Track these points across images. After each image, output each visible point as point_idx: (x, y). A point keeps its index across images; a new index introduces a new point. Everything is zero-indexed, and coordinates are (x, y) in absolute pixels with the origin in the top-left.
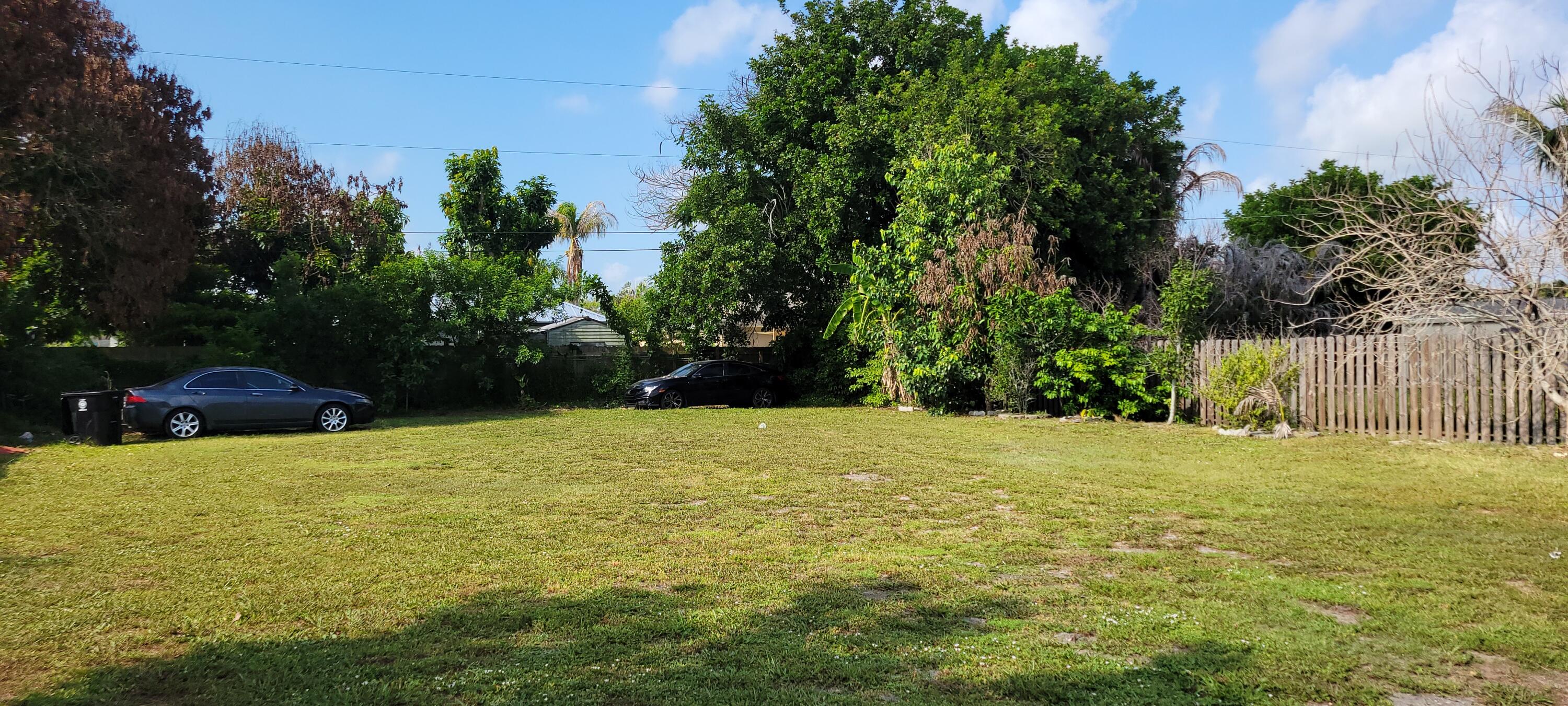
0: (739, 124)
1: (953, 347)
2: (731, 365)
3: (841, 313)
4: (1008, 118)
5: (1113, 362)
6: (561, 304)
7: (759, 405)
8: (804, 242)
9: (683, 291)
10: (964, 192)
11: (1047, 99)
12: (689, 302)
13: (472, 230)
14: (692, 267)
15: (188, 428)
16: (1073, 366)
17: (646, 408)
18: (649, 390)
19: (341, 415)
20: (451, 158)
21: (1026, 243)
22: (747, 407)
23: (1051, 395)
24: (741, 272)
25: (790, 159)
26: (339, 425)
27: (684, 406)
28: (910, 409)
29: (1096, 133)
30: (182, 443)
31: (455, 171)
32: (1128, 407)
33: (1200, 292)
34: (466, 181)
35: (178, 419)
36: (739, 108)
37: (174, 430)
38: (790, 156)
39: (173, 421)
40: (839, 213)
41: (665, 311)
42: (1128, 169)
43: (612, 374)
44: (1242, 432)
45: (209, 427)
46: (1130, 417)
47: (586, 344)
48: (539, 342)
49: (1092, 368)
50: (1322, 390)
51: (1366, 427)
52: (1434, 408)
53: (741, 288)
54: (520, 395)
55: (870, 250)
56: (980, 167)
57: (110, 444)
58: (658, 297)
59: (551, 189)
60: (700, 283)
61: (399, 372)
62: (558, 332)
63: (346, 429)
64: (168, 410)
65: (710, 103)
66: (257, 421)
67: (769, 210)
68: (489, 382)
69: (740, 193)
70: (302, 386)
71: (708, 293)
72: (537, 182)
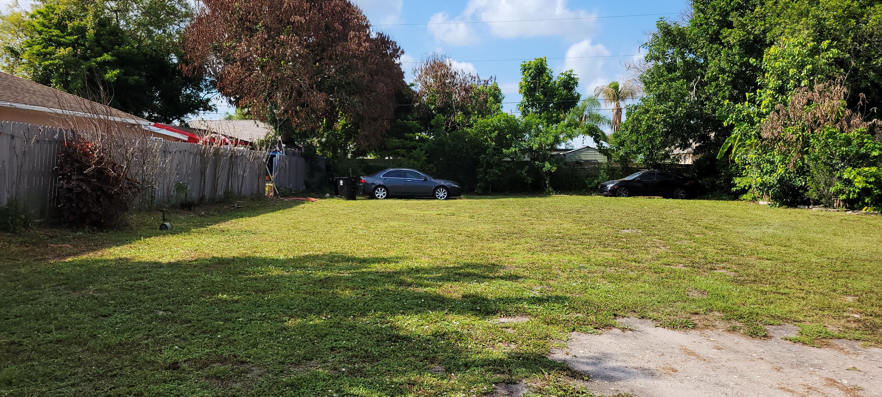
0: (681, 33)
1: (786, 165)
2: (661, 174)
3: (727, 143)
6: (571, 139)
7: (676, 198)
8: (716, 101)
9: (632, 132)
10: (801, 66)
13: (532, 101)
15: (382, 194)
16: (853, 179)
17: (606, 196)
18: (610, 186)
19: (445, 192)
20: (524, 64)
21: (839, 98)
23: (842, 197)
24: (664, 120)
26: (444, 197)
27: (629, 196)
28: (766, 203)
30: (379, 200)
31: (525, 70)
34: (529, 75)
35: (378, 190)
36: (685, 24)
37: (377, 195)
38: (704, 51)
39: (376, 191)
43: (597, 177)
45: (390, 195)
47: (587, 161)
49: (872, 180)
53: (664, 130)
54: (546, 187)
55: (737, 106)
56: (815, 50)
57: (350, 200)
59: (575, 77)
60: (641, 127)
61: (486, 174)
62: (572, 154)
63: (446, 199)
64: (374, 186)
65: (662, 22)
66: (408, 193)
67: (695, 82)
68: (530, 180)
69: (678, 74)
70: (429, 178)
71: (644, 133)
72: (568, 73)
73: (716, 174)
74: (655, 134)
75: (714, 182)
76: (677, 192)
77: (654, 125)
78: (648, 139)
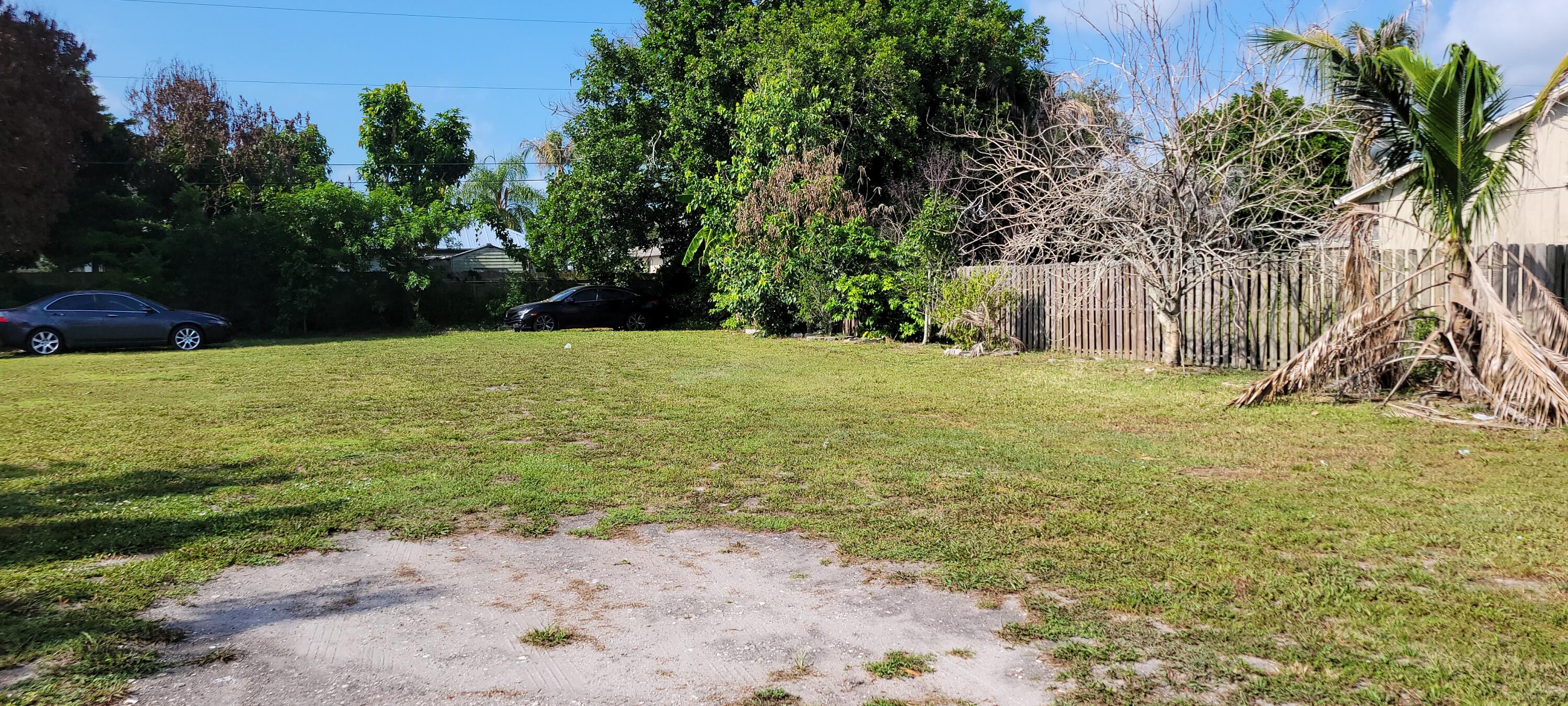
0: (631, 58)
2: (605, 290)
3: (697, 240)
6: (456, 230)
7: (633, 328)
9: (555, 220)
10: (784, 125)
12: (559, 230)
13: (384, 162)
15: (48, 345)
16: (847, 291)
17: (517, 330)
18: (523, 313)
19: (195, 335)
20: (365, 92)
21: (833, 172)
23: (840, 318)
24: (604, 201)
26: (193, 344)
27: (556, 328)
28: (753, 331)
29: (950, 64)
30: (44, 358)
31: (368, 104)
32: (908, 330)
34: (378, 114)
35: (39, 338)
36: (636, 44)
37: (36, 347)
38: (663, 89)
39: (34, 340)
42: (985, 99)
43: (505, 298)
44: (958, 351)
45: (68, 345)
46: (908, 338)
47: (487, 271)
48: (441, 268)
49: (872, 292)
51: (1095, 348)
53: (604, 217)
54: (415, 318)
55: (703, 180)
56: (802, 101)
59: (464, 121)
60: (569, 212)
61: (294, 297)
62: (460, 259)
63: (198, 348)
64: (27, 329)
65: (600, 38)
66: (113, 340)
67: (654, 140)
68: (382, 306)
69: (628, 125)
70: (157, 309)
71: (574, 222)
72: (450, 115)
74: (590, 224)
76: (631, 320)
77: (589, 209)
78: (580, 232)
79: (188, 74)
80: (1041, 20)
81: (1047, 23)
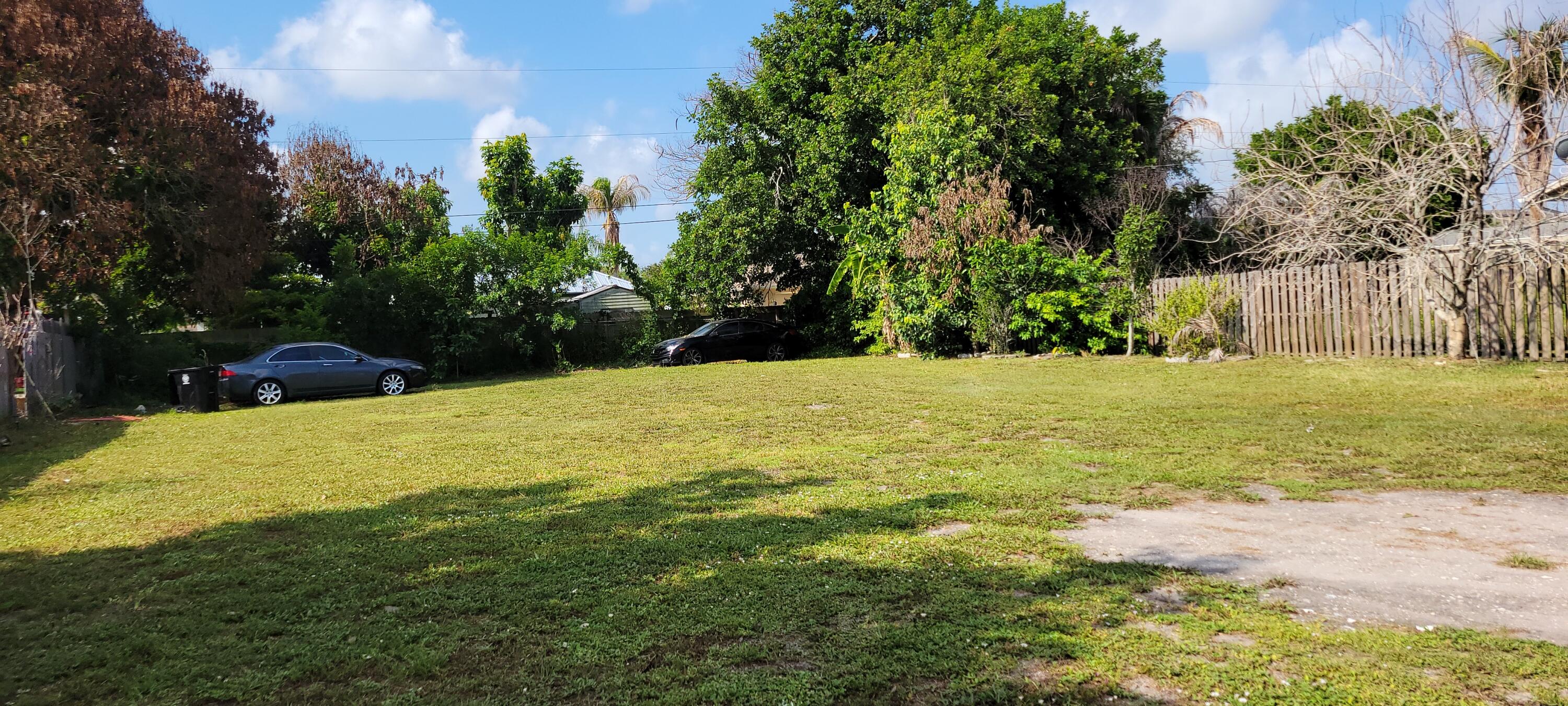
0: (746, 100)
1: (940, 297)
2: (745, 323)
3: (842, 270)
4: (990, 80)
5: (1081, 302)
6: (590, 274)
7: (772, 359)
8: (810, 206)
9: (697, 257)
10: (945, 153)
11: (1028, 59)
12: (703, 268)
13: (508, 211)
14: (704, 236)
15: (272, 396)
16: (1041, 308)
17: (668, 365)
18: (671, 349)
19: (399, 381)
20: (486, 145)
21: (1001, 197)
22: (761, 360)
23: (1025, 336)
24: (748, 238)
25: (793, 129)
26: (398, 389)
27: (703, 362)
28: (908, 355)
29: (1077, 88)
30: (268, 408)
31: (490, 158)
32: (1097, 344)
33: (1148, 235)
34: (500, 166)
35: (264, 389)
36: (747, 85)
37: (261, 398)
38: (790, 127)
39: (260, 391)
40: (836, 177)
41: (681, 277)
42: (1111, 120)
43: (640, 336)
44: (1185, 359)
45: (289, 395)
46: (1099, 352)
47: (616, 311)
48: (570, 310)
49: (1060, 308)
50: (1269, 319)
52: (1364, 329)
53: (749, 253)
54: (557, 359)
55: (861, 210)
56: (959, 128)
57: (210, 411)
58: (676, 264)
59: (577, 168)
60: (712, 250)
61: (449, 344)
62: (589, 300)
63: (404, 393)
64: (254, 381)
65: (716, 81)
66: (329, 388)
67: (776, 177)
68: (529, 349)
69: (750, 163)
70: (365, 356)
71: (718, 260)
72: (565, 162)
73: (823, 318)
74: (735, 260)
75: (821, 330)
76: (772, 351)
77: (731, 244)
78: (725, 269)
79: (325, 134)
80: (1157, 43)
81: (1163, 45)
